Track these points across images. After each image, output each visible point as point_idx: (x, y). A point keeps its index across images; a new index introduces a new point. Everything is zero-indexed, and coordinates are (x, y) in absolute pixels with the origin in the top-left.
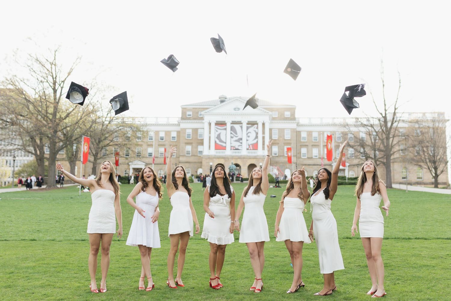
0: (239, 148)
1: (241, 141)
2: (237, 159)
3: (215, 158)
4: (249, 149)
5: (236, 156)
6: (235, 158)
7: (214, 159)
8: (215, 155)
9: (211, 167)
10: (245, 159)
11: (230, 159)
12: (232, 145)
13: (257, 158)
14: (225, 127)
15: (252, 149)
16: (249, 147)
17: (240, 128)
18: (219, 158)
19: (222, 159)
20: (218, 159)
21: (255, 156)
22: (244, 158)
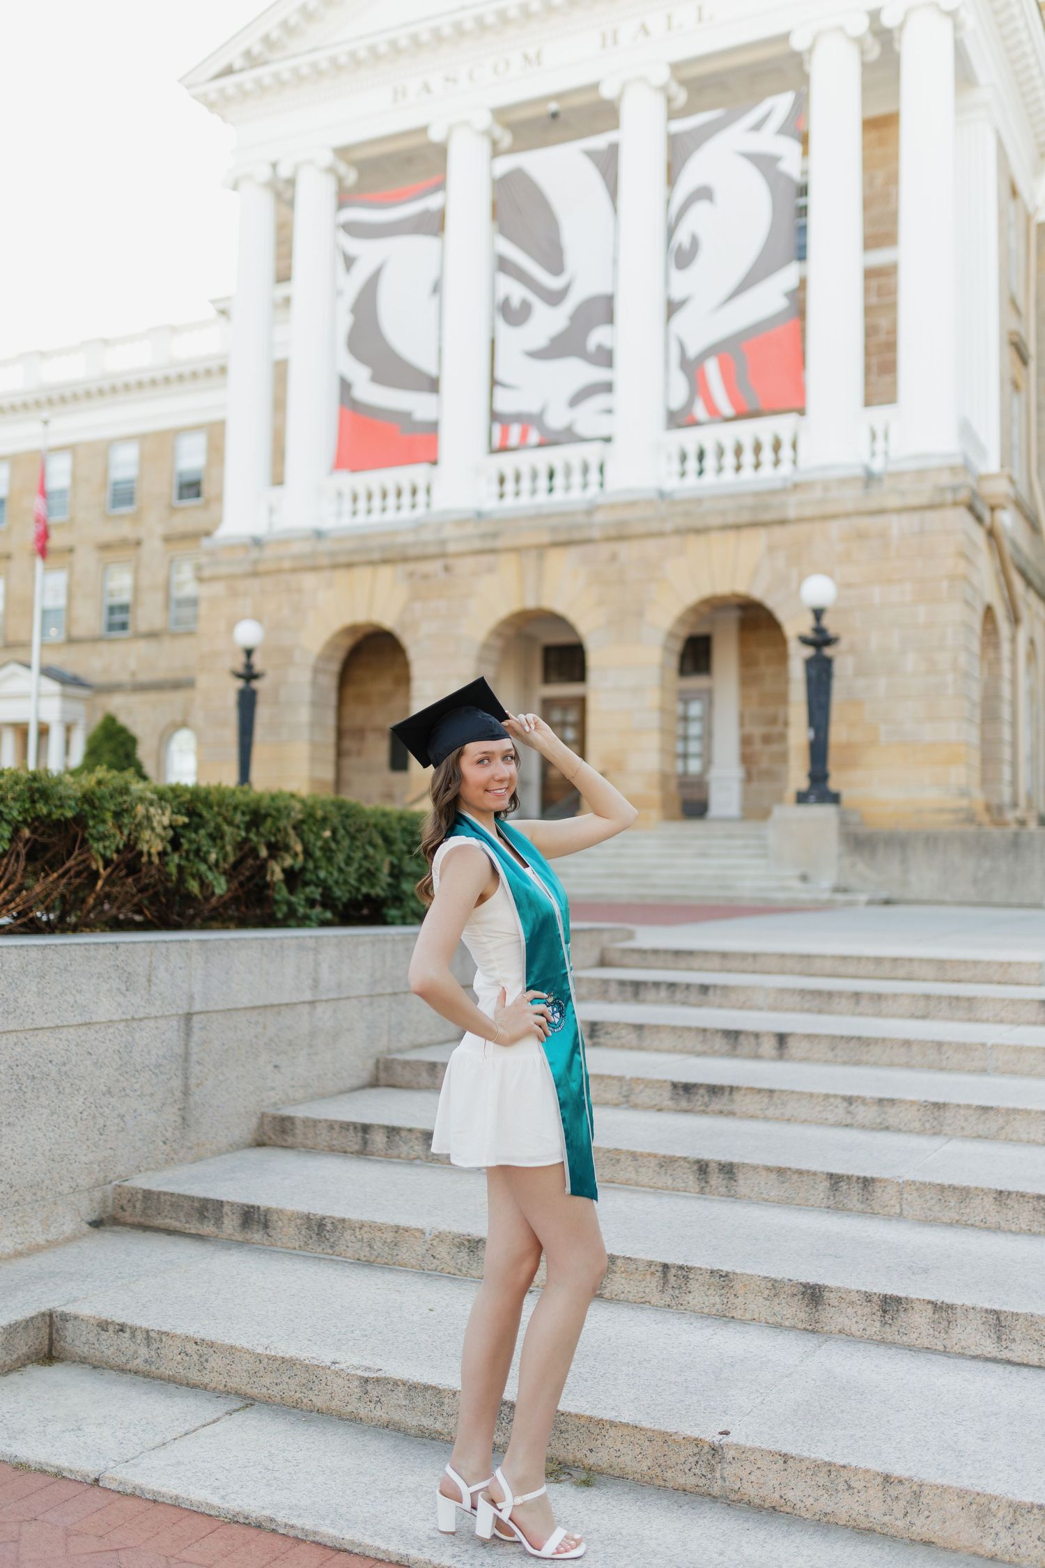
0: (587, 419)
1: (598, 337)
2: (541, 550)
3: (315, 569)
4: (700, 411)
5: (539, 517)
6: (516, 550)
7: (309, 581)
8: (319, 535)
9: (249, 675)
10: (626, 551)
11: (468, 564)
12: (506, 402)
13: (783, 522)
14: (432, 202)
15: (726, 409)
16: (698, 384)
17: (591, 176)
18: (350, 566)
19: (386, 572)
20: (340, 575)
21: (764, 497)
22: (620, 535)
